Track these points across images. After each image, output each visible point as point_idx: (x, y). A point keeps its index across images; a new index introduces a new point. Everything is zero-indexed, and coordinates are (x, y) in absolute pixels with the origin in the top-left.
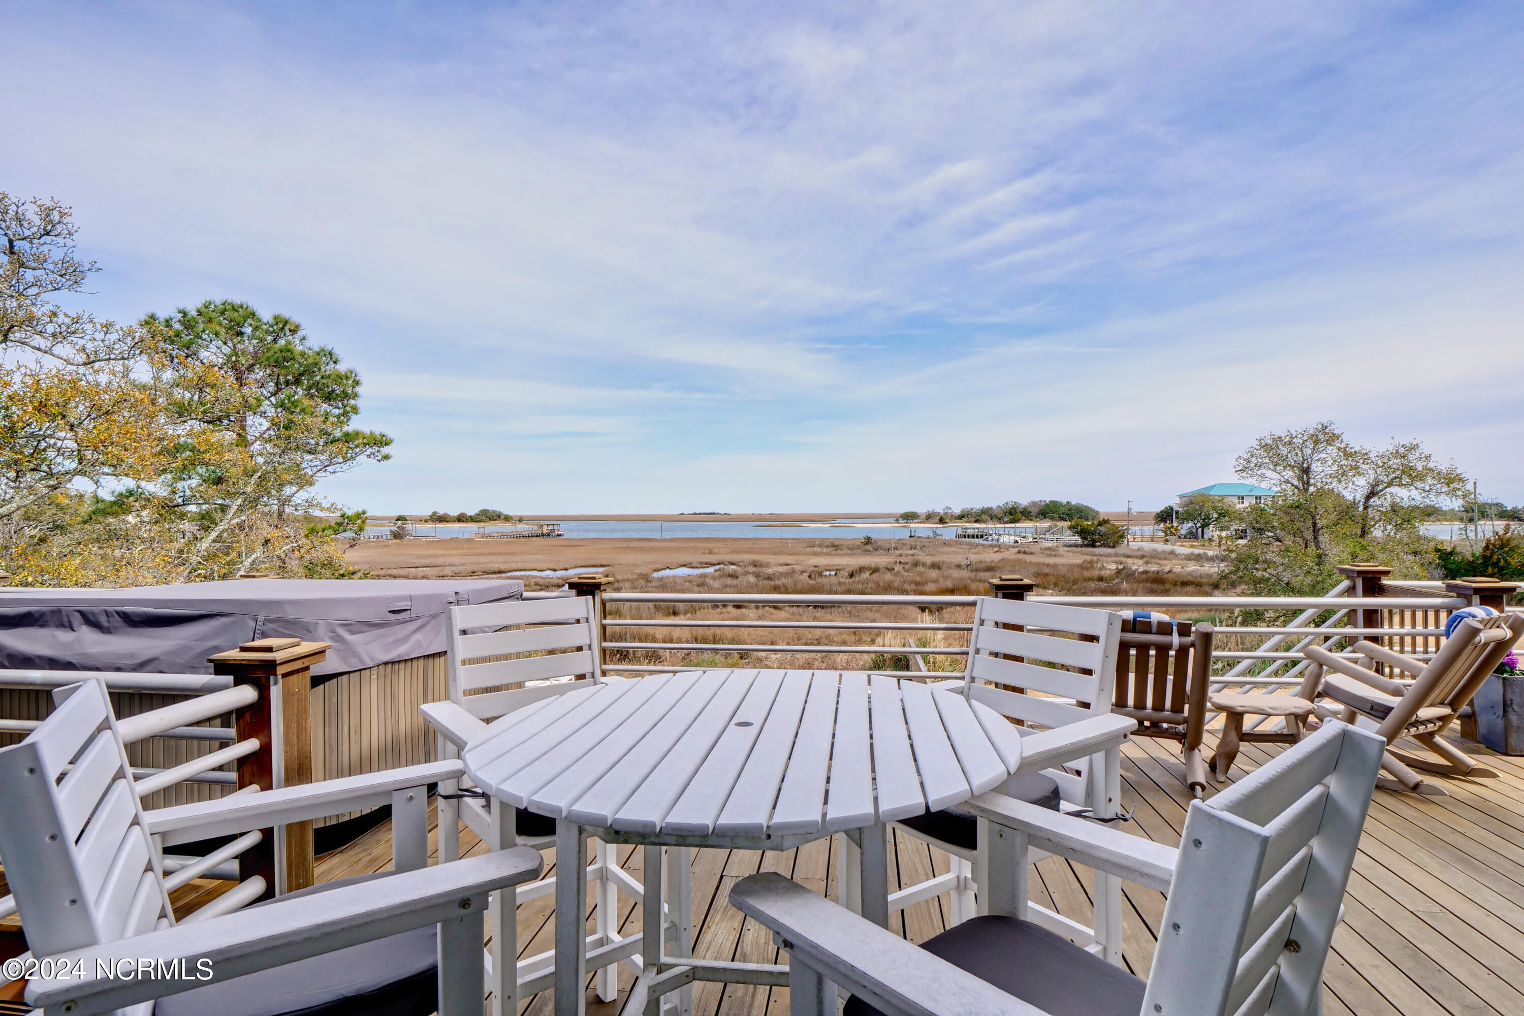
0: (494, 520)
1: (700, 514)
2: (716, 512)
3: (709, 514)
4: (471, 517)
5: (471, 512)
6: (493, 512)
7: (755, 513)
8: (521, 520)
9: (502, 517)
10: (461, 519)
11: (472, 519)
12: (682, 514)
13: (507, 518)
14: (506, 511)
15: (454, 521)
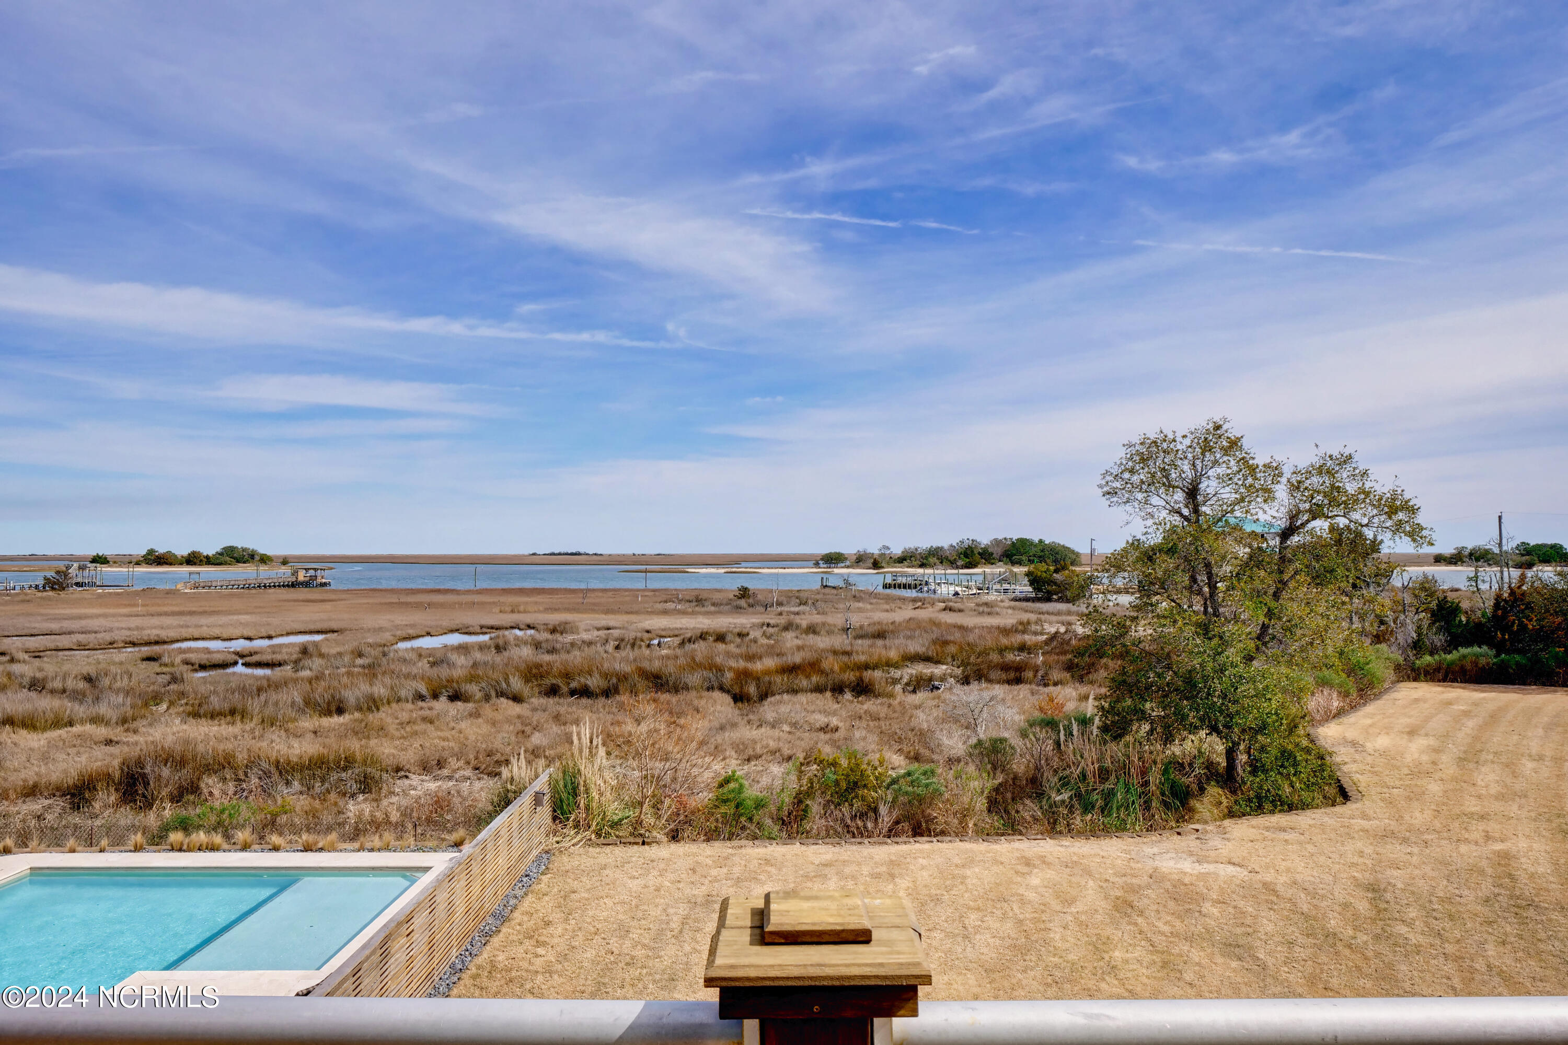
0: (244, 562)
1: (560, 554)
2: (582, 551)
3: (572, 554)
4: (207, 557)
5: (210, 550)
6: (244, 550)
7: (637, 553)
8: (285, 562)
9: (257, 558)
10: (193, 559)
11: (208, 561)
12: (534, 554)
13: (265, 560)
14: (262, 550)
15: (181, 564)
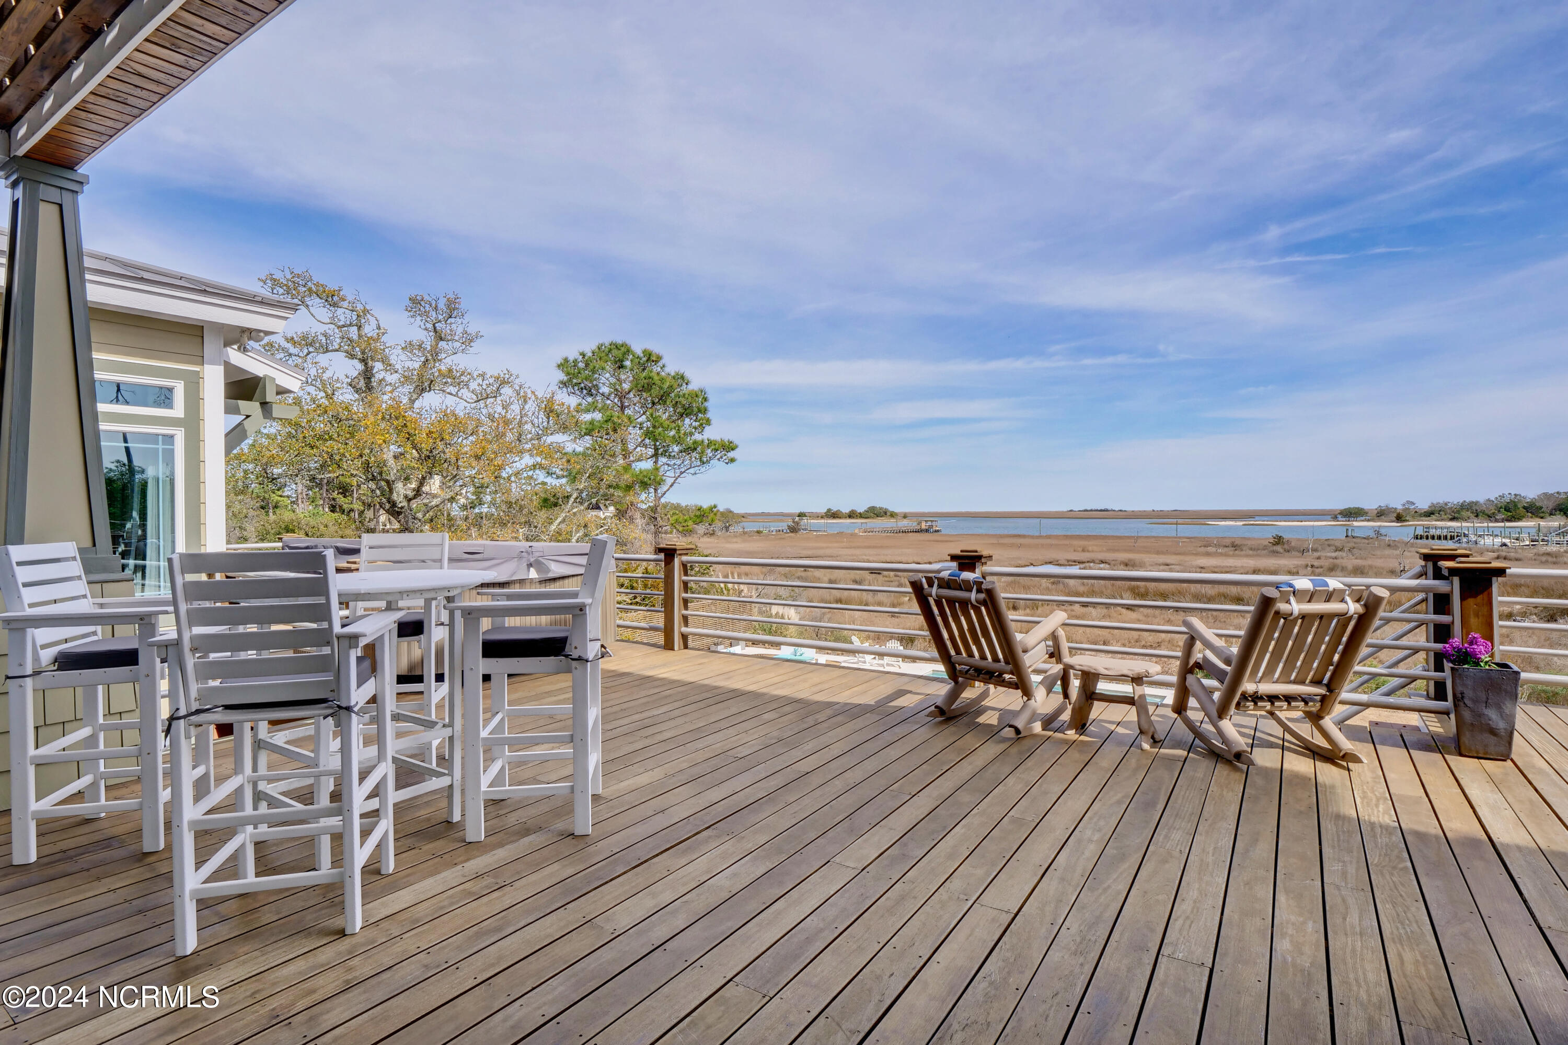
0: (881, 517)
1: (1091, 510)
2: (1109, 508)
3: (1101, 511)
4: (860, 513)
5: (861, 509)
6: (881, 508)
7: (1155, 509)
8: (905, 516)
9: (888, 514)
10: (852, 515)
11: (861, 516)
12: (1071, 511)
13: (893, 515)
14: (891, 508)
15: (846, 518)
